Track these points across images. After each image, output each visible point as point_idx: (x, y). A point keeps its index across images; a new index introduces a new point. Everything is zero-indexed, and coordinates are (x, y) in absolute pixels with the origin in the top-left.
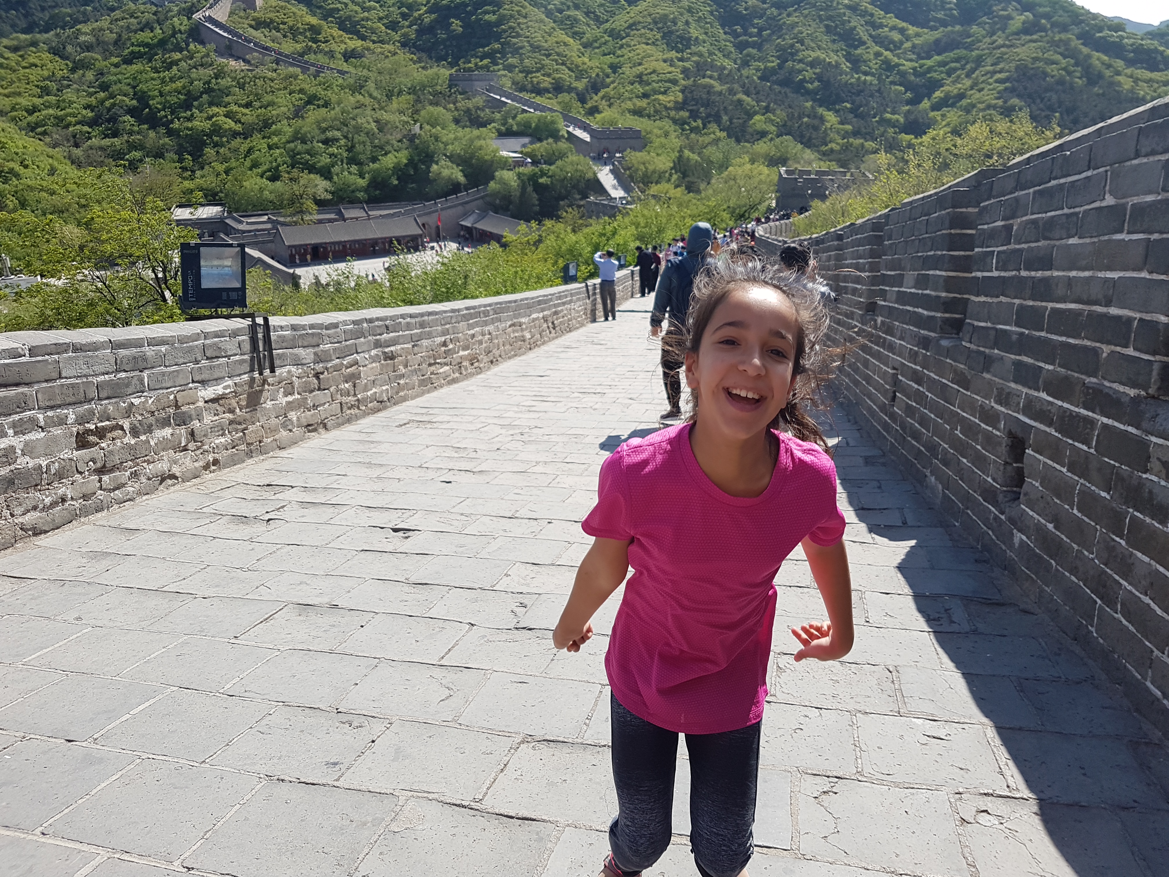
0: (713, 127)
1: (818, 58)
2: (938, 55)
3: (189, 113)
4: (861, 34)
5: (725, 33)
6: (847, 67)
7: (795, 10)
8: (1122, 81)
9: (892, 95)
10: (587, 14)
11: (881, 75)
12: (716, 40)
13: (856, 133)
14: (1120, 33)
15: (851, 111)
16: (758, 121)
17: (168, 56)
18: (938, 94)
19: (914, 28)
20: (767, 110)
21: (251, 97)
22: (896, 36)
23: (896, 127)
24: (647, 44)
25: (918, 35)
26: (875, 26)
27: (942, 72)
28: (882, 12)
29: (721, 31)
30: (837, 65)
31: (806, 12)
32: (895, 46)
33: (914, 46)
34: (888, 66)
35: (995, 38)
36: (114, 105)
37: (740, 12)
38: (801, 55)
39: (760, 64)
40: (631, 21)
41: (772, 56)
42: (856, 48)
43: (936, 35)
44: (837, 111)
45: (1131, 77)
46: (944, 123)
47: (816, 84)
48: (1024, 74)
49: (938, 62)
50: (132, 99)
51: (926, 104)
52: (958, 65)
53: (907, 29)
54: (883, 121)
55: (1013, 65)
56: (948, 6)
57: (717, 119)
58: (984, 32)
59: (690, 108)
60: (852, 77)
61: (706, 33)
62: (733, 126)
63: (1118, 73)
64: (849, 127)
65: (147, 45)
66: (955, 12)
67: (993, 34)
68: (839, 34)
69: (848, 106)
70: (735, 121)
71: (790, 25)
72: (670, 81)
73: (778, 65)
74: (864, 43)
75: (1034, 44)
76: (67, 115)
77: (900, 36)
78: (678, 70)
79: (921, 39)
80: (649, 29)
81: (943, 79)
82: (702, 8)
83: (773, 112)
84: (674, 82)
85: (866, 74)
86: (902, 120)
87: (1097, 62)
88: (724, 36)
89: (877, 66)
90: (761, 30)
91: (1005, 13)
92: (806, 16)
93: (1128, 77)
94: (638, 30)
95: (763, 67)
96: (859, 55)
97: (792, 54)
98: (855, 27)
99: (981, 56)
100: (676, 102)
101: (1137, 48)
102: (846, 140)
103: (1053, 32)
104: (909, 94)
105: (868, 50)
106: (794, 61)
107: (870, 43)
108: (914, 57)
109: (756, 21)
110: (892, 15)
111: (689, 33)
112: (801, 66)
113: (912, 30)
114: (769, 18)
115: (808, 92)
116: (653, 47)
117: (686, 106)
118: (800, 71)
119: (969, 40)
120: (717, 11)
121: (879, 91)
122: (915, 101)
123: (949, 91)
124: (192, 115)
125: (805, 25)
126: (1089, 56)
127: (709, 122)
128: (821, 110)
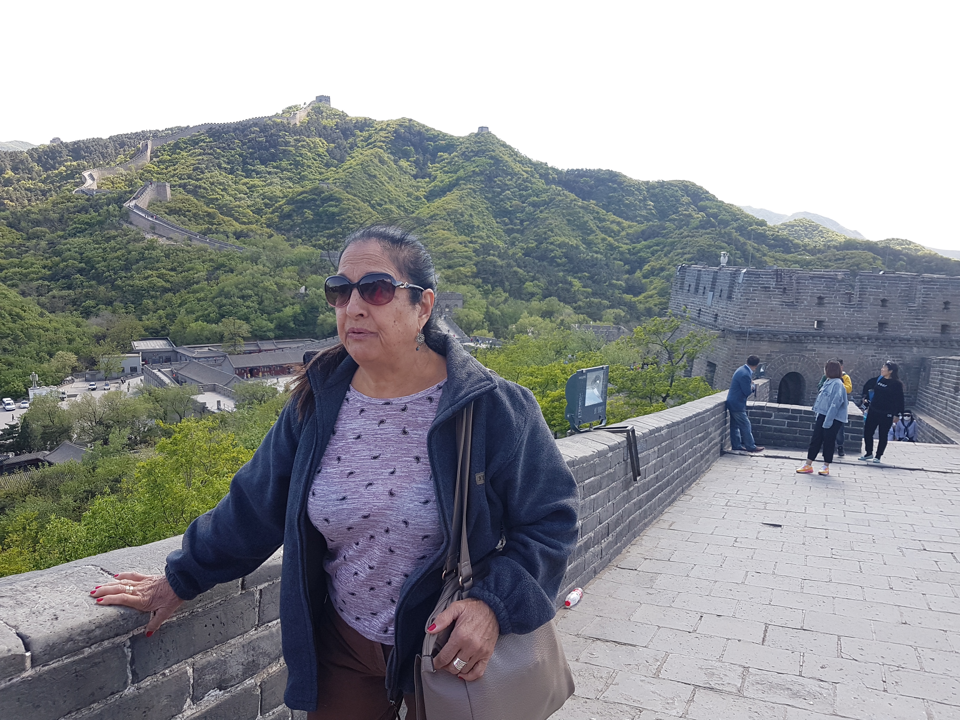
0: (499, 289)
1: (563, 242)
2: (645, 240)
3: (129, 274)
4: (592, 225)
5: (497, 222)
6: (584, 248)
7: (546, 209)
8: (767, 260)
9: (616, 267)
10: (399, 207)
11: (607, 253)
12: (491, 227)
13: (594, 294)
14: (764, 227)
15: (589, 278)
16: (529, 286)
17: (106, 232)
18: (647, 267)
19: (627, 222)
20: (534, 279)
21: (175, 264)
22: (615, 227)
23: (621, 289)
24: (444, 230)
25: (630, 227)
26: (602, 220)
27: (648, 252)
28: (604, 211)
29: (494, 221)
30: (577, 247)
31: (553, 210)
32: (615, 234)
33: (628, 234)
34: (611, 247)
35: (682, 230)
36: (67, 266)
37: (507, 208)
38: (552, 240)
39: (523, 245)
40: (432, 213)
41: (532, 239)
42: (589, 234)
43: (643, 227)
44: (580, 278)
45: (773, 257)
46: (652, 287)
47: (564, 260)
48: (703, 256)
49: (645, 246)
50: (80, 263)
51: (638, 274)
52: (659, 248)
53: (622, 223)
54: (611, 285)
55: (696, 249)
56: (648, 207)
57: (501, 284)
58: (674, 226)
59: (483, 276)
60: (588, 255)
61: (484, 223)
62: (512, 289)
63: (765, 255)
64: (589, 290)
65: (87, 223)
66: (653, 211)
67: (681, 228)
68: (577, 226)
69: (587, 274)
70: (513, 285)
71: (542, 219)
72: (467, 258)
73: (536, 246)
74: (594, 232)
75: (708, 236)
76: (29, 273)
77: (618, 228)
78: (471, 250)
79: (632, 229)
80: (444, 219)
81: (649, 257)
82: (480, 205)
83: (538, 279)
84: (469, 258)
85: (597, 252)
86: (624, 285)
87: (750, 248)
88: (496, 224)
89: (603, 248)
90: (522, 222)
91: (687, 212)
92: (554, 213)
93: (771, 257)
94: (437, 220)
95: (525, 247)
96: (591, 240)
97: (546, 239)
98: (587, 221)
99: (674, 242)
100: (472, 272)
101: (775, 237)
102: (588, 299)
103: (719, 228)
104: (626, 267)
105: (597, 237)
106: (547, 243)
107: (598, 232)
108: (628, 241)
109: (518, 215)
110: (611, 213)
111: (473, 222)
112: (552, 247)
113: (626, 223)
114: (527, 213)
115: (558, 265)
116: (449, 232)
117: (479, 275)
118: (552, 251)
119: (665, 231)
120: (491, 207)
121: (606, 265)
122: (631, 272)
123: (654, 266)
124: (132, 276)
125: (553, 219)
126: (745, 244)
127: (496, 286)
128: (569, 278)
